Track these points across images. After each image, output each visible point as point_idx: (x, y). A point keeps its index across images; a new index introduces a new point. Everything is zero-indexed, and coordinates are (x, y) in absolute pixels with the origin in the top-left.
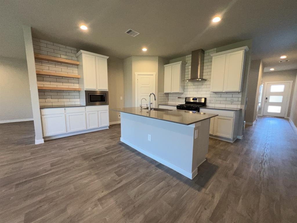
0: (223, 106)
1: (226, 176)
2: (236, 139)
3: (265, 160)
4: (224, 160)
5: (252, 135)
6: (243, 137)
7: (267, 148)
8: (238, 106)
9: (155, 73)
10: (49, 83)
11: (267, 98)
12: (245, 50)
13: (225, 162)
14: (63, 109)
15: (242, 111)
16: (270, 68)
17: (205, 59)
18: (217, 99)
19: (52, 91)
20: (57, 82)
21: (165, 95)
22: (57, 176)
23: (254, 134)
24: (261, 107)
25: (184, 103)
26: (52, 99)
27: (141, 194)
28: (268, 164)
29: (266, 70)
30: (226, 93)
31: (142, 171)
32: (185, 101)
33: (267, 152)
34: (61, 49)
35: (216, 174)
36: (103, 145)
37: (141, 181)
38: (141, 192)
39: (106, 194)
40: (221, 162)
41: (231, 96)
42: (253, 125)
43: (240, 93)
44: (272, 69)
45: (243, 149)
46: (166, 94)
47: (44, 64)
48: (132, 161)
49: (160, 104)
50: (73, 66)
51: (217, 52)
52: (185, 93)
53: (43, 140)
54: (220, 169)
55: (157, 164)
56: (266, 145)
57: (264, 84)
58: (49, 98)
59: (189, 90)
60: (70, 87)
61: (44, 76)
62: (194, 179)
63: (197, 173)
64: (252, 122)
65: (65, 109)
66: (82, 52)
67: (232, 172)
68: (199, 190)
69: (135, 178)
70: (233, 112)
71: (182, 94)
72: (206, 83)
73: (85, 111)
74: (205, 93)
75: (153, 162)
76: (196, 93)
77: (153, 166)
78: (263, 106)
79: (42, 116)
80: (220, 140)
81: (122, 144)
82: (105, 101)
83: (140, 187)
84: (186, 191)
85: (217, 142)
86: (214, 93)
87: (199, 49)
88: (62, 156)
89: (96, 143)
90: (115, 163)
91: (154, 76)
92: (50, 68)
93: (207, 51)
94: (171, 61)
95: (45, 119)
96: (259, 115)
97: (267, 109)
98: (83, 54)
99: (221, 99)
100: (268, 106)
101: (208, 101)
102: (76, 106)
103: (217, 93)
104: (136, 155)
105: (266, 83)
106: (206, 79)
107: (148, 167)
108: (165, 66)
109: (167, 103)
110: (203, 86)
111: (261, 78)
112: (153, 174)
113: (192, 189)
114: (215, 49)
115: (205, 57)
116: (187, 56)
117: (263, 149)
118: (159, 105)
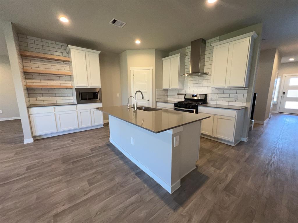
0: (225, 104)
1: (214, 190)
2: (240, 141)
3: (270, 170)
4: (217, 169)
5: (260, 136)
6: (249, 139)
7: (275, 153)
8: (243, 103)
9: (152, 67)
10: (39, 81)
11: (284, 93)
12: (252, 36)
13: (218, 171)
14: (52, 107)
15: (247, 109)
16: (290, 58)
17: (206, 50)
18: (220, 95)
19: (42, 89)
20: (47, 79)
21: (163, 91)
22: (26, 182)
23: (263, 135)
24: (278, 103)
25: (183, 100)
26: (43, 97)
27: (104, 211)
28: (272, 176)
29: (284, 60)
30: (229, 89)
31: (118, 180)
32: (185, 98)
33: (274, 159)
34: (50, 45)
35: (203, 188)
36: (89, 147)
37: (112, 193)
38: (105, 208)
39: (67, 208)
40: (213, 172)
41: (235, 91)
42: (265, 124)
43: (245, 89)
44: (292, 59)
45: (245, 154)
46: (165, 90)
47: (32, 61)
48: (113, 166)
49: (159, 101)
50: (64, 62)
51: (219, 41)
52: (185, 89)
53: (32, 139)
54: (209, 181)
55: (138, 171)
56: (275, 150)
57: (281, 76)
58: (40, 96)
59: (189, 85)
60: (62, 85)
61: (33, 74)
62: (173, 194)
63: (180, 186)
64: (263, 120)
65: (54, 107)
66: (70, 47)
67: (222, 186)
68: (175, 209)
69: (106, 188)
70: (235, 112)
71: (182, 89)
72: (207, 77)
73: (77, 109)
74: (206, 88)
75: (134, 168)
76: (196, 89)
77: (133, 173)
78: (279, 101)
79: (30, 116)
80: (220, 142)
81: (110, 145)
82: (98, 99)
83: (107, 201)
84: (159, 210)
85: (216, 144)
86: (216, 89)
87: (200, 38)
88: (42, 158)
89: (83, 144)
90: (92, 168)
91: (151, 71)
92: (40, 66)
93: (209, 41)
94: (170, 53)
95: (34, 118)
96: (273, 112)
97: (284, 105)
98: (71, 49)
99: (223, 95)
100: (286, 102)
101: (209, 98)
102: (69, 104)
103: (219, 89)
104: (119, 159)
105: (284, 75)
106: (208, 73)
107: (126, 175)
108: (163, 59)
109: (166, 100)
110: (204, 81)
111: (277, 70)
112: (128, 185)
113: (168, 208)
114: (218, 38)
115: (206, 48)
116: (186, 48)
117: (270, 155)
118: (157, 102)
